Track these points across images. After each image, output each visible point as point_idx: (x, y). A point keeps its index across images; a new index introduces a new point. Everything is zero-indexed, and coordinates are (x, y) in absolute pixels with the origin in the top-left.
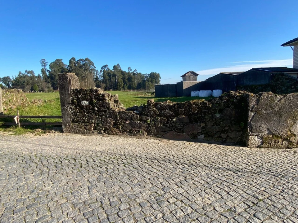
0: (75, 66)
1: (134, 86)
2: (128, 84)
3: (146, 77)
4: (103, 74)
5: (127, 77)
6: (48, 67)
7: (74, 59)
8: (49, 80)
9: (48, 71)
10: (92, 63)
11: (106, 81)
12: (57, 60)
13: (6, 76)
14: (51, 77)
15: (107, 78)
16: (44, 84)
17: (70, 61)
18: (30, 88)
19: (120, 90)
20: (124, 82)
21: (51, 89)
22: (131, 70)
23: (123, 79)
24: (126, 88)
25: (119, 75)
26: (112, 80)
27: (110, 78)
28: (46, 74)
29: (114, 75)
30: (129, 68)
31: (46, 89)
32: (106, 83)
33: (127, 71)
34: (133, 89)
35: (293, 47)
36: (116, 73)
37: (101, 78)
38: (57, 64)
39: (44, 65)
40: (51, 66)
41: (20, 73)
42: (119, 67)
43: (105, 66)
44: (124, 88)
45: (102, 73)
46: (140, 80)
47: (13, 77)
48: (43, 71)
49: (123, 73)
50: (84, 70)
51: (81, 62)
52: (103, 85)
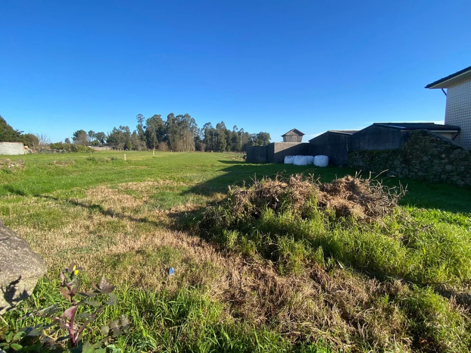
0: (173, 122)
1: (238, 148)
2: (232, 144)
3: (253, 138)
4: (205, 132)
5: (231, 136)
6: (144, 124)
7: (172, 115)
8: (145, 137)
9: (145, 127)
10: (194, 119)
11: (207, 141)
12: (156, 115)
13: (101, 132)
14: (148, 134)
15: (209, 137)
16: (138, 142)
17: (168, 117)
18: (123, 146)
19: (222, 151)
20: (227, 142)
21: (146, 147)
22: (237, 129)
23: (227, 139)
24: (229, 149)
25: (223, 134)
26: (214, 140)
27: (212, 138)
28: (143, 131)
29: (217, 135)
30: (235, 127)
31: (140, 148)
32: (207, 144)
33: (232, 130)
34: (238, 151)
35: (445, 90)
36: (219, 132)
37: (202, 138)
38: (155, 119)
39: (141, 120)
40: (148, 122)
41: (115, 129)
42: (224, 125)
43: (208, 124)
44: (227, 150)
45: (203, 132)
46: (246, 141)
47: (108, 133)
48: (139, 127)
49: (227, 132)
50: (183, 128)
51: (181, 118)
52: (204, 146)
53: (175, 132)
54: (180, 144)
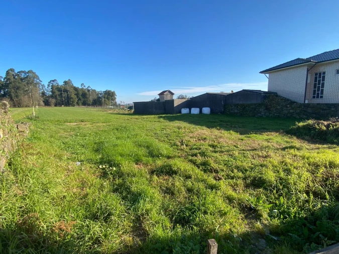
0: (14, 78)
1: (89, 102)
2: (82, 100)
3: (101, 94)
4: (51, 88)
5: (81, 93)
7: (12, 70)
11: (56, 97)
15: (57, 93)
17: (8, 73)
19: (73, 106)
20: (78, 97)
22: (85, 86)
23: (77, 95)
24: (80, 104)
25: (72, 90)
26: (63, 95)
27: (61, 94)
29: (66, 91)
30: (82, 84)
32: (56, 99)
33: (80, 87)
34: (89, 105)
35: (268, 75)
36: (68, 88)
37: (49, 94)
44: (78, 104)
45: (50, 88)
46: (96, 97)
49: (76, 89)
50: (28, 84)
51: (23, 74)
52: (53, 101)
53: (18, 88)
54: (25, 99)
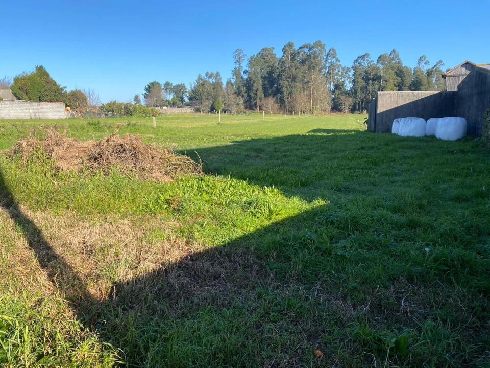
0: (293, 59)
6: (245, 66)
7: (290, 45)
8: (244, 90)
9: (245, 72)
10: (334, 50)
11: (356, 92)
12: (265, 49)
13: (180, 83)
14: (249, 84)
15: (362, 83)
16: (232, 98)
18: (210, 106)
21: (243, 107)
23: (400, 85)
27: (368, 85)
28: (242, 78)
29: (378, 78)
31: (235, 109)
32: (355, 97)
36: (382, 72)
37: (348, 86)
38: (265, 55)
39: (239, 61)
40: (251, 63)
41: (200, 78)
43: (363, 57)
45: (351, 73)
47: (191, 85)
48: (236, 72)
49: (400, 72)
50: (310, 68)
51: (306, 50)
52: (348, 102)
53: (294, 78)
54: (301, 99)
